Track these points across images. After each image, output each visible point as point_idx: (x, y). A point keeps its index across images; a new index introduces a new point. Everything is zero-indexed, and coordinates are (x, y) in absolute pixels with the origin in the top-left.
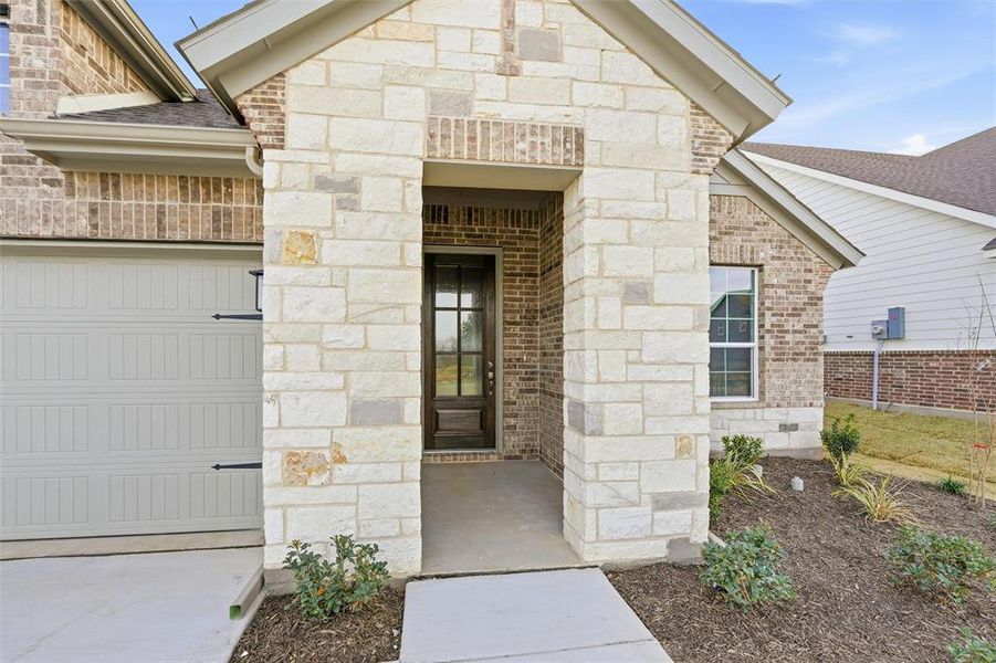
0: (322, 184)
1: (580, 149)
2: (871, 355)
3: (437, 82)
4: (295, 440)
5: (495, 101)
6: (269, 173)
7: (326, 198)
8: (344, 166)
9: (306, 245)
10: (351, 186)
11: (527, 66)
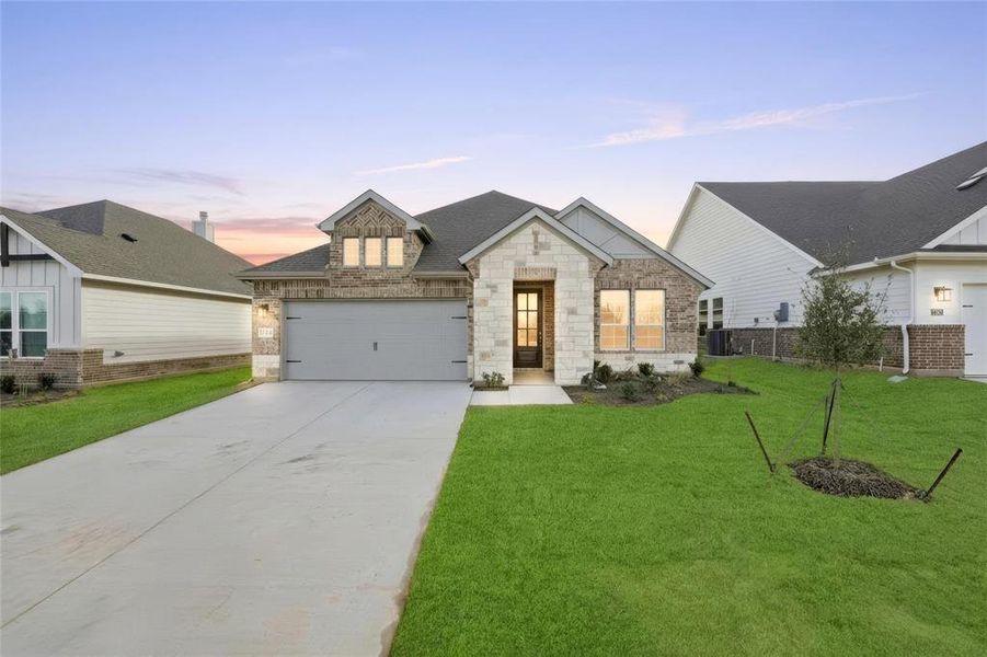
0: (488, 286)
1: (555, 273)
2: (772, 329)
3: (517, 258)
4: (482, 350)
5: (532, 262)
6: (475, 284)
7: (489, 290)
8: (494, 282)
9: (484, 302)
10: (495, 286)
11: (542, 252)
